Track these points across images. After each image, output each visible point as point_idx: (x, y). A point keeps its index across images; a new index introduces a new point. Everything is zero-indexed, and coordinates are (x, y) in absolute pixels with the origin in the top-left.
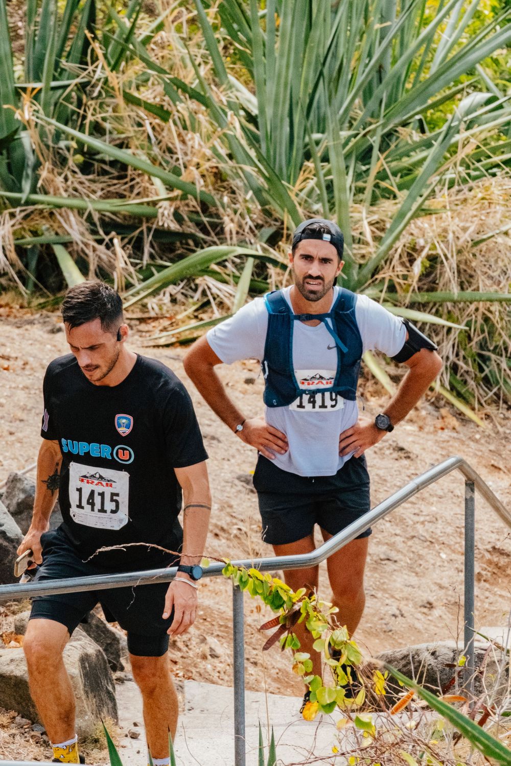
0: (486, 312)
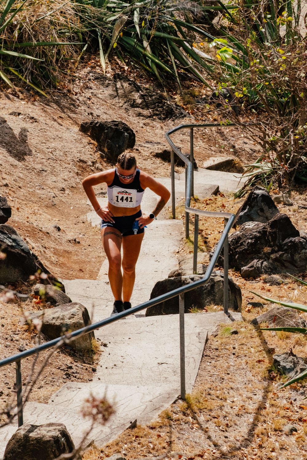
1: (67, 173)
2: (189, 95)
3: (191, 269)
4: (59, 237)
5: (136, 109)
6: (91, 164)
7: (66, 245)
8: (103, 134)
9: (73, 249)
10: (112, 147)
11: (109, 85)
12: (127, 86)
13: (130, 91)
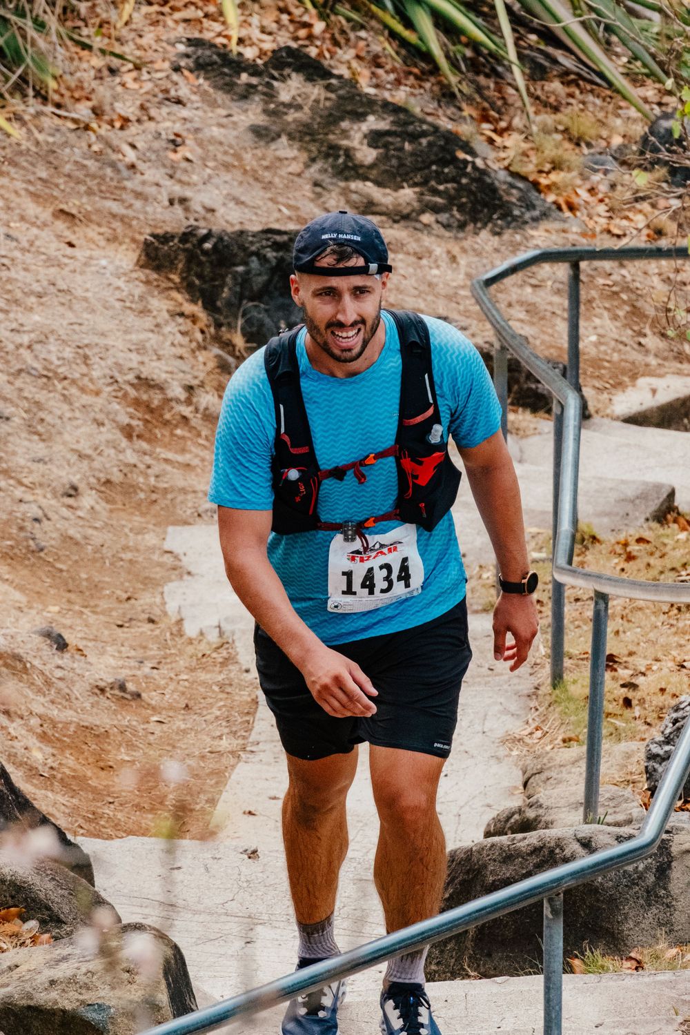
1: (91, 428)
2: (558, 137)
3: (574, 806)
4: (59, 673)
5: (353, 185)
6: (182, 395)
7: (87, 705)
8: (229, 280)
9: (115, 722)
10: (264, 329)
11: (252, 90)
12: (322, 98)
13: (331, 115)
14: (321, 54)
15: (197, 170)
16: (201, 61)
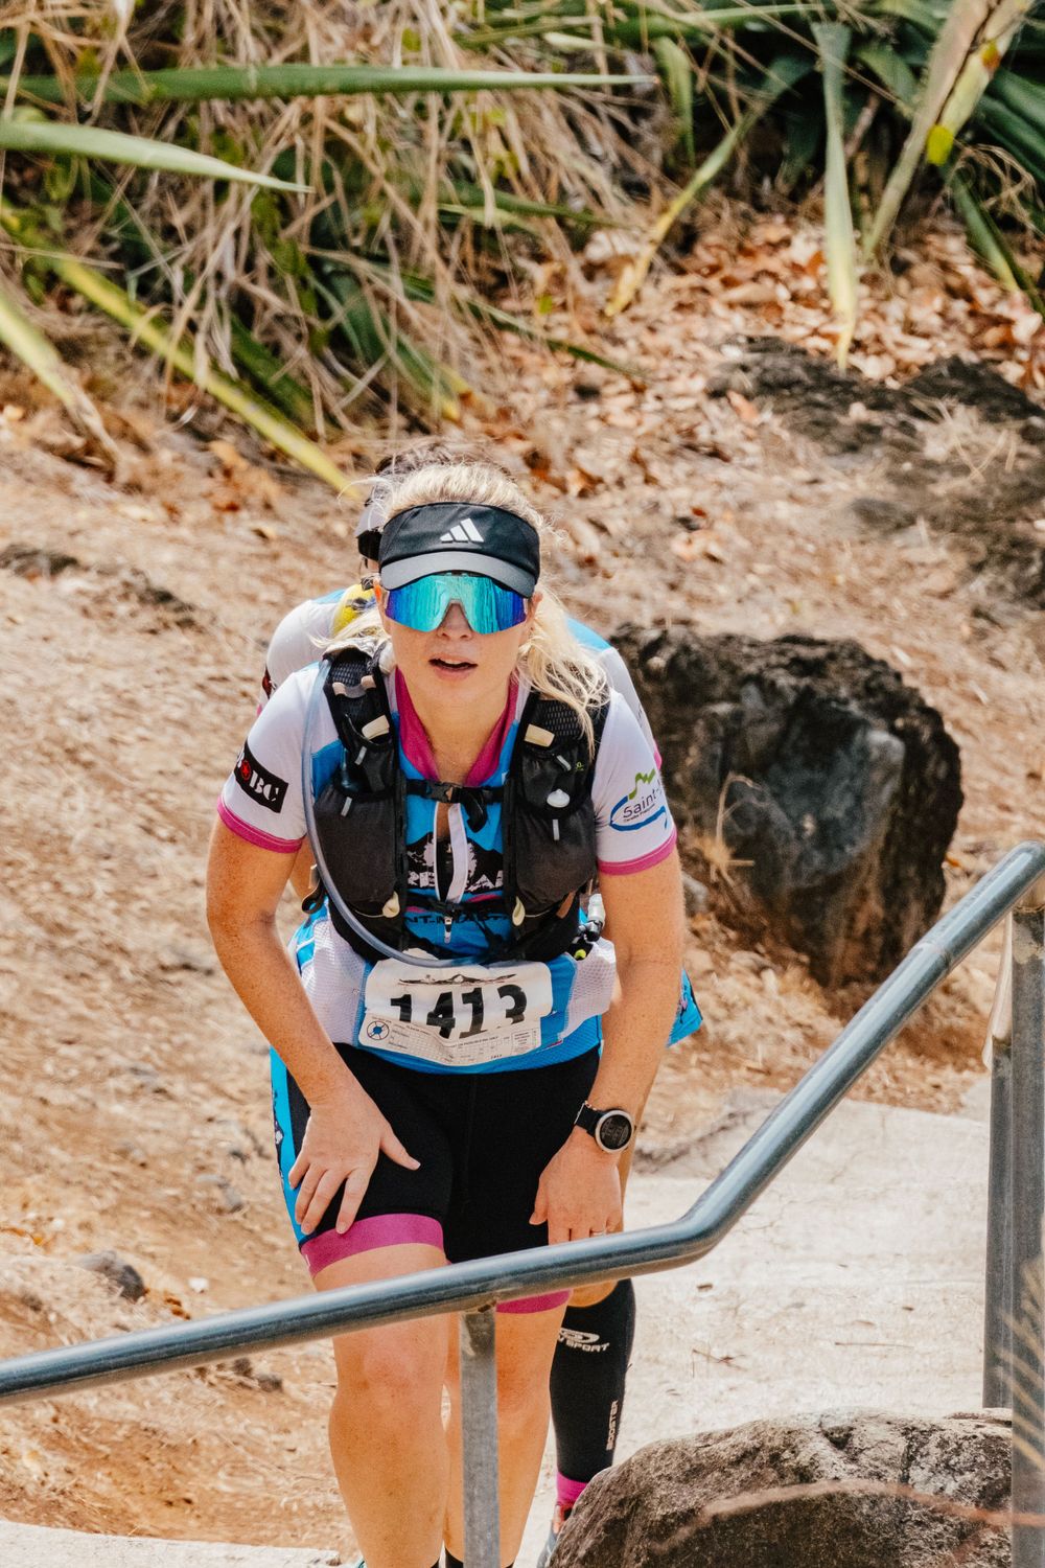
0: (335, 126)
8: (699, 730)
9: (219, 1428)
10: (771, 831)
11: (868, 437)
12: (1012, 453)
13: (1024, 485)
14: (1028, 378)
15: (729, 577)
16: (769, 378)
